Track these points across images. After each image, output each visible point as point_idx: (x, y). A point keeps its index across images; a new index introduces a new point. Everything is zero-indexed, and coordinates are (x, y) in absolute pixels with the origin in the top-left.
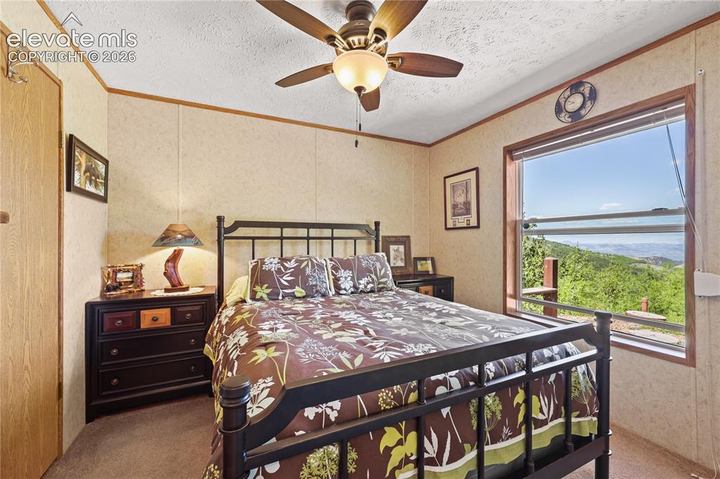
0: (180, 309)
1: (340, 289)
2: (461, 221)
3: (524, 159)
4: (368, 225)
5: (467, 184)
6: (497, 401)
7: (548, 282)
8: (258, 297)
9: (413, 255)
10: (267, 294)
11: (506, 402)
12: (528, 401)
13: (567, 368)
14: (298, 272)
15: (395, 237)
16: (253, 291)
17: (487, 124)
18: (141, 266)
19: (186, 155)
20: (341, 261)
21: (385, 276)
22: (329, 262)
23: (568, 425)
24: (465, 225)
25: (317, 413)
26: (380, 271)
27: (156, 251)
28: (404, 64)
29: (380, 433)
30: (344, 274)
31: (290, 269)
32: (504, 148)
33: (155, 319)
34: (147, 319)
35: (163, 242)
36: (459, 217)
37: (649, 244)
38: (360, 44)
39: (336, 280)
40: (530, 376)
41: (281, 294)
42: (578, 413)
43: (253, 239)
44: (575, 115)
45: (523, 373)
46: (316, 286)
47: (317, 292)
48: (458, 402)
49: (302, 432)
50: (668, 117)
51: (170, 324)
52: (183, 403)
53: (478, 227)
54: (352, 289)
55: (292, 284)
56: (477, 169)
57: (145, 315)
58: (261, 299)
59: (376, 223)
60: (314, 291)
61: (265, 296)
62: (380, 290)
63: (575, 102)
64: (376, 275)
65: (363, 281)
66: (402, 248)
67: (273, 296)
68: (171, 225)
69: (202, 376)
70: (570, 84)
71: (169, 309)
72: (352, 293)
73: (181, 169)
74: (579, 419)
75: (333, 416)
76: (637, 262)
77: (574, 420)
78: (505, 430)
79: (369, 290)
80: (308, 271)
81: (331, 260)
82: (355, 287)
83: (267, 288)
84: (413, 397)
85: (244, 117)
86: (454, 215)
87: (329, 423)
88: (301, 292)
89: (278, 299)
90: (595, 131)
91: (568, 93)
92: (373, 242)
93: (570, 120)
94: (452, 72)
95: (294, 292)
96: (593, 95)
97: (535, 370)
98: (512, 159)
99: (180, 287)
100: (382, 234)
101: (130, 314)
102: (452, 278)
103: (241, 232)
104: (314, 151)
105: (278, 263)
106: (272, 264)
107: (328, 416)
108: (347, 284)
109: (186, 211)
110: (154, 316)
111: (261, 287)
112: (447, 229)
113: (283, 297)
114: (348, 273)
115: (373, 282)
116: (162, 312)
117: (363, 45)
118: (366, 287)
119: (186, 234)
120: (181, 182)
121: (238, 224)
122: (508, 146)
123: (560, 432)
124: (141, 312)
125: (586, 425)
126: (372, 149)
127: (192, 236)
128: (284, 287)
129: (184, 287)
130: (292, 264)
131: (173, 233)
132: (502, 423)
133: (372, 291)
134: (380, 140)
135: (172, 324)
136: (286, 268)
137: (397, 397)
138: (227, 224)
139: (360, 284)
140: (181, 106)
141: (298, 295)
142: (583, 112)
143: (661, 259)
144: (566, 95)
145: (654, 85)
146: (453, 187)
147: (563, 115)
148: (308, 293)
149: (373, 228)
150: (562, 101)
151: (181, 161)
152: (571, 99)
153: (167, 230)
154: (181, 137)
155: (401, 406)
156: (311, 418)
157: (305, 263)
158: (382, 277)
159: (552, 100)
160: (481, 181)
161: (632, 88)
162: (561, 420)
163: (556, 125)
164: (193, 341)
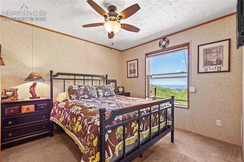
0: (38, 105)
1: (99, 96)
2: (133, 75)
3: (151, 57)
4: (104, 76)
5: (134, 64)
6: (153, 117)
7: (153, 94)
8: (72, 98)
9: (117, 86)
10: (75, 97)
11: (155, 117)
12: (159, 117)
13: (166, 109)
14: (85, 90)
15: (112, 80)
16: (70, 96)
17: (141, 46)
18: (17, 90)
19: (36, 46)
20: (98, 87)
21: (112, 91)
22: (94, 87)
23: (166, 123)
24: (134, 76)
25: (117, 119)
26: (111, 90)
27: (26, 83)
28: (125, 27)
29: (131, 124)
30: (100, 91)
31: (82, 89)
32: (145, 54)
33: (28, 109)
34: (24, 109)
35: (30, 79)
36: (132, 74)
37: (175, 85)
38: (113, 19)
39: (98, 93)
40: (160, 110)
41: (80, 97)
42: (168, 120)
43: (64, 79)
44: (164, 47)
45: (158, 110)
46: (91, 94)
47: (92, 96)
48: (146, 116)
49: (115, 123)
50: (184, 49)
51: (34, 111)
52: (40, 140)
53: (138, 77)
54: (103, 96)
55: (84, 94)
56: (137, 59)
57: (23, 108)
58: (73, 99)
59: (106, 75)
60: (91, 96)
61: (75, 98)
62: (111, 96)
63: (164, 43)
64: (110, 91)
65: (106, 93)
66: (114, 84)
67: (77, 98)
68: (32, 73)
69: (48, 129)
70: (163, 38)
71: (34, 105)
72: (103, 97)
73: (34, 51)
74: (169, 121)
75: (121, 119)
76: (172, 90)
77: (168, 122)
78: (155, 124)
79: (108, 96)
80: (89, 90)
81: (95, 86)
82: (104, 95)
83: (75, 95)
84: (137, 115)
85: (60, 34)
86: (130, 73)
87: (120, 121)
88: (87, 97)
89: (79, 99)
90: (169, 51)
91: (162, 40)
92: (105, 81)
93: (163, 48)
94: (137, 31)
95: (84, 97)
96: (168, 42)
97: (160, 109)
98: (147, 57)
99: (36, 97)
100: (108, 79)
101: (17, 107)
102: (130, 93)
103: (59, 77)
104: (86, 49)
105: (78, 87)
106: (76, 88)
107: (120, 120)
108: (101, 94)
109: (36, 68)
110: (28, 108)
111: (73, 95)
112: (128, 78)
113: (81, 98)
114: (101, 91)
115: (109, 93)
116: (31, 106)
117: (114, 19)
118: (107, 95)
119: (39, 76)
120: (34, 57)
121: (58, 74)
122: (147, 53)
123: (165, 125)
124: (22, 106)
125: (170, 123)
126: (105, 50)
127: (42, 78)
128: (81, 95)
129: (37, 97)
130: (83, 87)
131: (33, 76)
132: (154, 122)
133: (109, 96)
134: (107, 48)
135: (35, 111)
136: (81, 89)
137: (134, 115)
138: (54, 74)
139: (105, 94)
140: (34, 27)
141: (86, 97)
142: (166, 46)
143: (178, 89)
144: (162, 41)
145: (181, 41)
146: (130, 65)
147: (161, 46)
148: (89, 97)
149: (105, 77)
150: (161, 42)
151: (34, 48)
152: (163, 42)
153: (30, 75)
154: (34, 39)
155: (135, 117)
156: (116, 120)
157: (87, 87)
158: (112, 92)
159: (158, 41)
160: (138, 63)
161: (177, 41)
162: (165, 122)
163: (159, 48)
164: (44, 117)
